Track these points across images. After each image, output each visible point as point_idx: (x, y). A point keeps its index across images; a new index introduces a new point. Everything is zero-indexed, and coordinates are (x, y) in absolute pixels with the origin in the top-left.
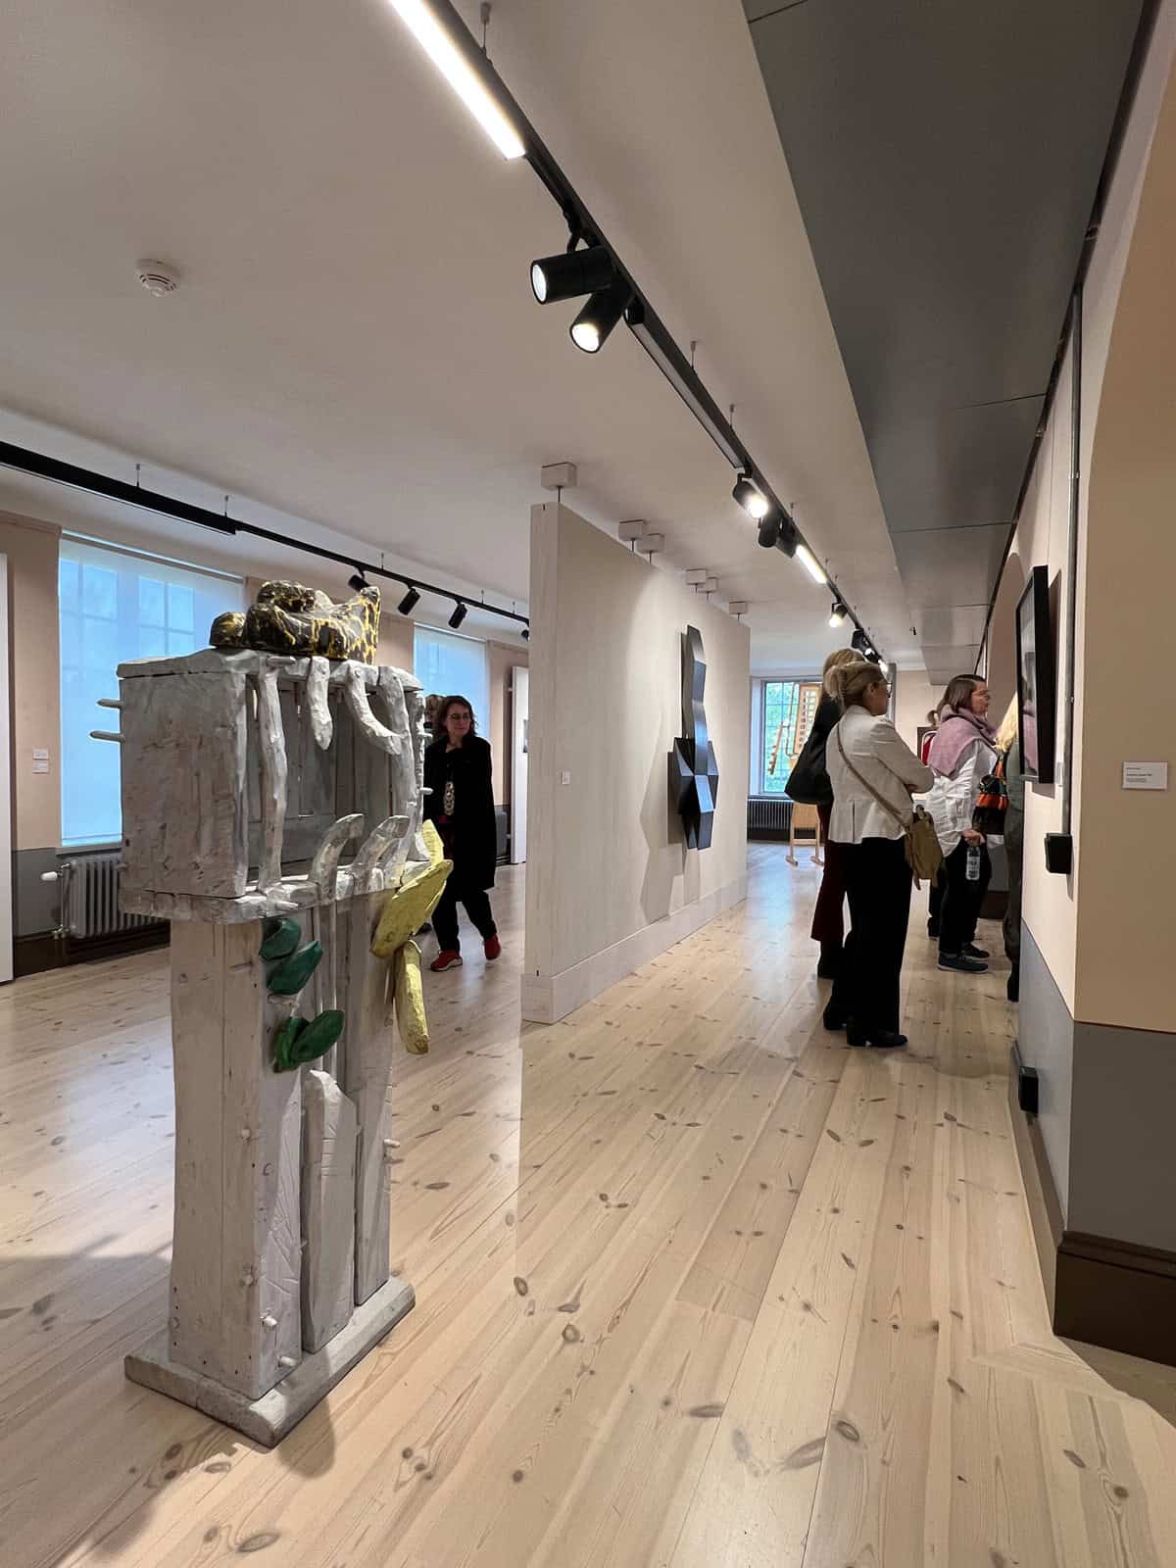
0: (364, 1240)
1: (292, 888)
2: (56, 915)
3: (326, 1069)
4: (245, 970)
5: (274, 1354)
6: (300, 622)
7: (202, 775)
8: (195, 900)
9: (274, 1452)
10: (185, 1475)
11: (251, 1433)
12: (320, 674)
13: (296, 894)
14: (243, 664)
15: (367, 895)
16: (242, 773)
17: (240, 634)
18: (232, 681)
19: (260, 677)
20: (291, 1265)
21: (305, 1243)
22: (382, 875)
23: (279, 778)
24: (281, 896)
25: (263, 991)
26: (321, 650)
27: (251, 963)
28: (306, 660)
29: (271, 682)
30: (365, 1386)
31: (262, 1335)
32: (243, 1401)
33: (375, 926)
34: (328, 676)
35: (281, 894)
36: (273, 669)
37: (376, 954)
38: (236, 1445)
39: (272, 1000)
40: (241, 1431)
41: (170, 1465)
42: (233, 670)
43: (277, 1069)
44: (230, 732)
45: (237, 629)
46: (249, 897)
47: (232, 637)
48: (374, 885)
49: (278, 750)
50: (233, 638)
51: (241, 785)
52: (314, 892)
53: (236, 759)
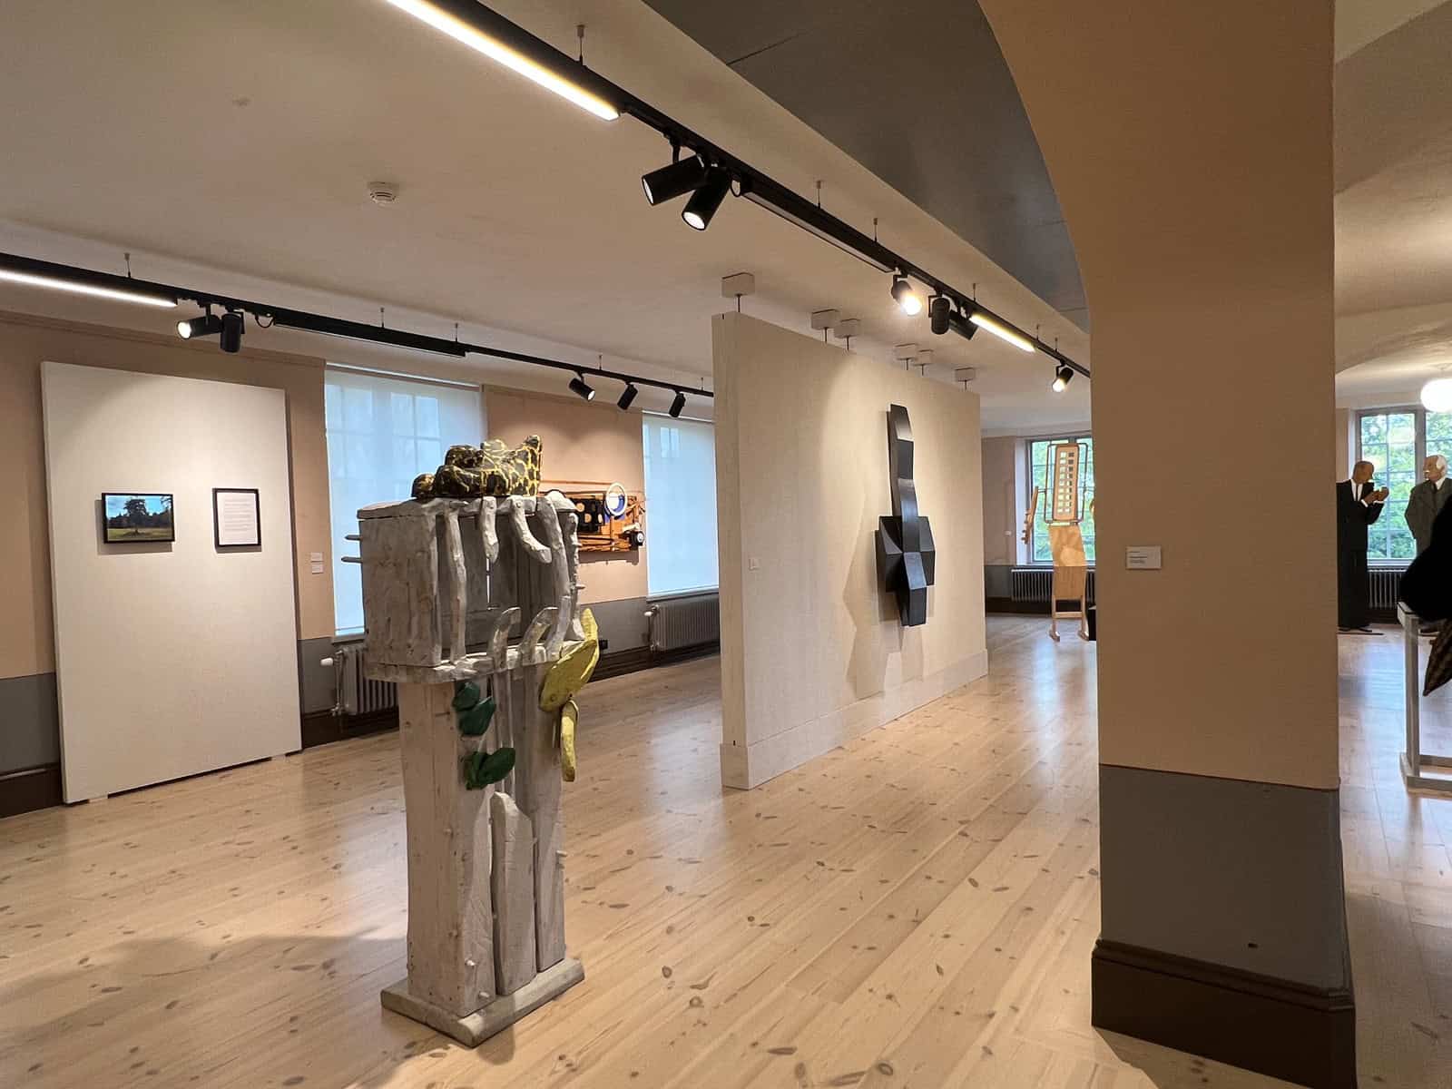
0: (543, 923)
1: (475, 660)
2: (335, 695)
3: (507, 792)
4: (444, 718)
5: (475, 990)
6: (472, 475)
7: (411, 585)
8: (409, 669)
9: (475, 1050)
10: (416, 1057)
11: (460, 1038)
12: (489, 510)
13: (476, 665)
14: (433, 508)
15: (534, 666)
16: (435, 583)
17: (431, 489)
18: (426, 522)
19: (445, 515)
20: (486, 928)
21: (495, 916)
22: (545, 651)
23: (460, 584)
24: (465, 666)
25: (457, 733)
26: (489, 492)
27: (448, 713)
28: (479, 500)
29: (453, 520)
30: (541, 1020)
31: (466, 974)
32: (454, 1017)
33: (541, 689)
34: (495, 509)
35: (467, 664)
36: (454, 510)
37: (542, 709)
38: (450, 1045)
39: (463, 739)
40: (454, 1038)
41: (408, 1052)
42: (426, 513)
43: (469, 788)
44: (426, 555)
45: (428, 486)
46: (443, 667)
47: (425, 492)
48: (537, 659)
49: (459, 565)
50: (427, 492)
51: (435, 591)
52: (490, 663)
53: (430, 572)
